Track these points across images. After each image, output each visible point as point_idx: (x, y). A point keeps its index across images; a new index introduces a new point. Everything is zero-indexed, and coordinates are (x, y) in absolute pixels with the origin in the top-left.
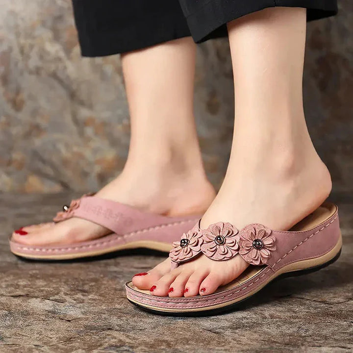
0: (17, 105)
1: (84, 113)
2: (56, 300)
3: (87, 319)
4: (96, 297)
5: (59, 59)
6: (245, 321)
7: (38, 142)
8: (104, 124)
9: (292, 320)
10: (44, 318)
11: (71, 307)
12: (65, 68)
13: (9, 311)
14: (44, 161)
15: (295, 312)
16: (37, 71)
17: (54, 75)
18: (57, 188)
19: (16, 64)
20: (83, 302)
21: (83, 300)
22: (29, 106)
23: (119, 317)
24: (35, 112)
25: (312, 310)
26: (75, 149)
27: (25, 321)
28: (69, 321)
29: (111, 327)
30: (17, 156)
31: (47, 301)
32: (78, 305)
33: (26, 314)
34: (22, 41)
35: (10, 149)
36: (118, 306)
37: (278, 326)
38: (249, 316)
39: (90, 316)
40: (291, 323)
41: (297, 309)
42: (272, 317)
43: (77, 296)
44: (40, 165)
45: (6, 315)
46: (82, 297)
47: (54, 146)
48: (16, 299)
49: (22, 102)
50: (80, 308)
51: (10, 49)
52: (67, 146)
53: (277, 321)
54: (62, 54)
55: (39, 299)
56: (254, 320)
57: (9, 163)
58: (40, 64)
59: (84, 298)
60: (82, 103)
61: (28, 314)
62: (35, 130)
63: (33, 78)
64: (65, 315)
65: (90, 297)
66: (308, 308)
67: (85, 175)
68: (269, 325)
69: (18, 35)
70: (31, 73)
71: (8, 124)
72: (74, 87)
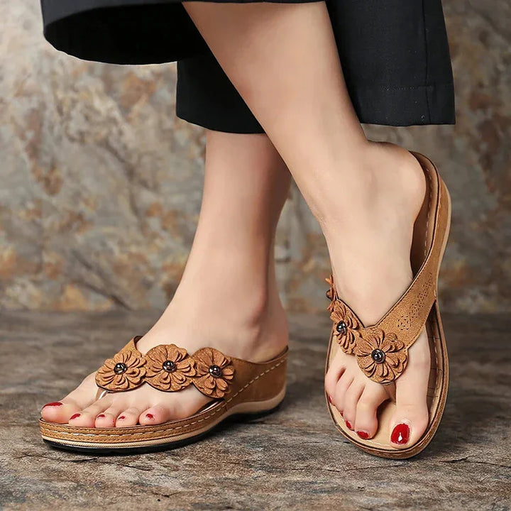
0: (51, 186)
1: (147, 197)
2: (138, 467)
3: (191, 494)
4: (193, 462)
5: (113, 121)
6: (414, 496)
7: (80, 239)
8: (176, 213)
9: (480, 493)
10: (130, 492)
11: (163, 476)
12: (121, 133)
13: (78, 482)
14: (88, 267)
15: (481, 483)
16: (81, 138)
17: (105, 144)
18: (107, 305)
19: (51, 128)
20: (176, 469)
21: (177, 467)
22: (68, 186)
23: (237, 491)
24: (77, 196)
25: (504, 480)
26: (134, 249)
27: (105, 497)
28: (168, 496)
29: (230, 505)
30: (49, 258)
31: (125, 468)
32: (173, 474)
33: (103, 487)
34: (60, 95)
35: (41, 249)
36: (230, 476)
37: (464, 503)
38: (418, 490)
39: (195, 490)
40: (480, 498)
41: (482, 479)
42: (450, 489)
43: (167, 461)
44: (83, 271)
45: (75, 489)
46: (174, 462)
47: (104, 244)
48: (80, 466)
49: (59, 181)
50: (176, 478)
51: (43, 106)
52: (121, 244)
53: (459, 496)
54: (116, 114)
55: (114, 466)
56: (427, 495)
57: (39, 268)
58: (85, 127)
59: (177, 464)
60: (144, 184)
61: (106, 487)
62: (77, 220)
63: (76, 147)
64: (159, 488)
65: (185, 461)
66: (497, 477)
67: (148, 285)
68: (450, 501)
69: (54, 86)
70: (72, 139)
71: (39, 213)
72: (134, 161)
